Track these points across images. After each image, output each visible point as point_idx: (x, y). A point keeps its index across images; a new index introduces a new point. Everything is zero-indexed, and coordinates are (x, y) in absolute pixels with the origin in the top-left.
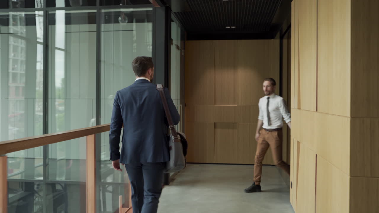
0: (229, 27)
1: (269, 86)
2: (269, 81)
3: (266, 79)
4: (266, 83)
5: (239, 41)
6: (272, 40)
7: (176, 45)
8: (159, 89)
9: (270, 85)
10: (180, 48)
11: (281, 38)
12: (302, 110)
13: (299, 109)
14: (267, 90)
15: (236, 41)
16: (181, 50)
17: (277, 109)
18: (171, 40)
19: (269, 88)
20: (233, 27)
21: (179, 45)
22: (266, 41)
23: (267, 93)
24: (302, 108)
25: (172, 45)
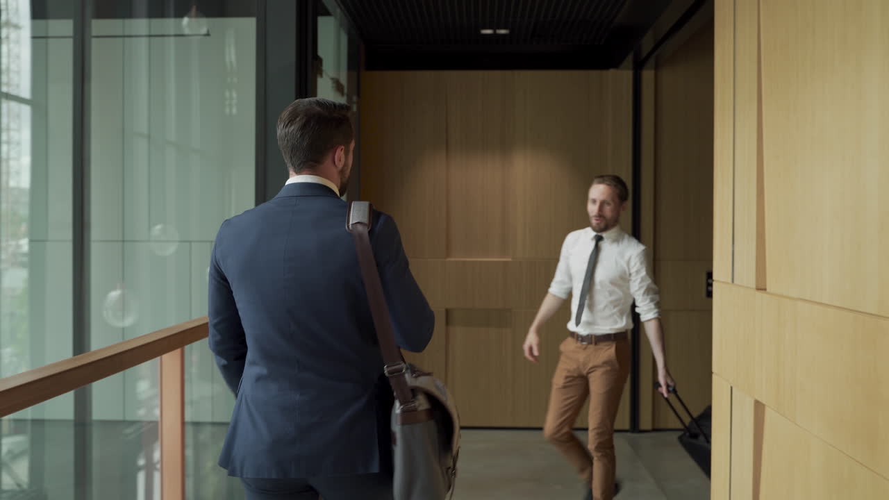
0: (489, 32)
1: (609, 204)
2: (608, 185)
3: (602, 178)
4: (598, 191)
5: (516, 72)
6: (612, 71)
7: (332, 79)
8: (352, 224)
9: (613, 201)
10: (346, 91)
11: (638, 67)
12: (768, 293)
13: (761, 288)
14: (600, 215)
15: (508, 73)
16: (348, 95)
17: (622, 280)
18: (318, 60)
19: (608, 211)
20: (503, 32)
21: (344, 80)
22: (594, 74)
23: (598, 224)
24: (770, 286)
25: (322, 76)
